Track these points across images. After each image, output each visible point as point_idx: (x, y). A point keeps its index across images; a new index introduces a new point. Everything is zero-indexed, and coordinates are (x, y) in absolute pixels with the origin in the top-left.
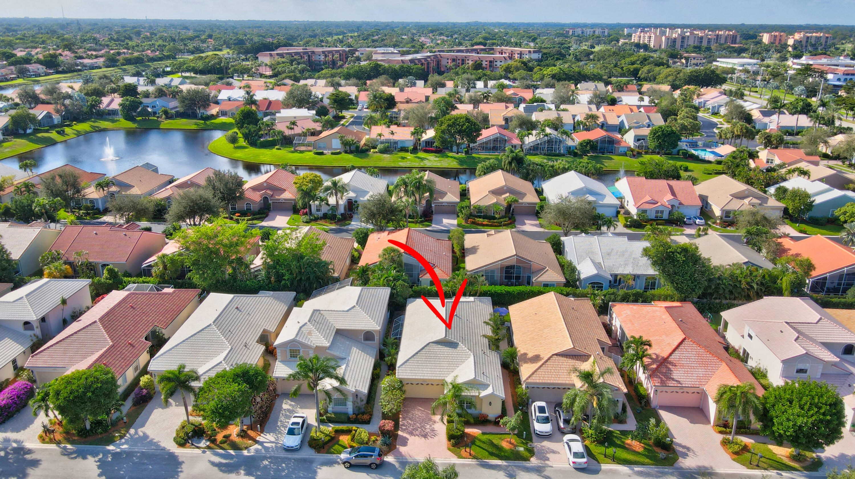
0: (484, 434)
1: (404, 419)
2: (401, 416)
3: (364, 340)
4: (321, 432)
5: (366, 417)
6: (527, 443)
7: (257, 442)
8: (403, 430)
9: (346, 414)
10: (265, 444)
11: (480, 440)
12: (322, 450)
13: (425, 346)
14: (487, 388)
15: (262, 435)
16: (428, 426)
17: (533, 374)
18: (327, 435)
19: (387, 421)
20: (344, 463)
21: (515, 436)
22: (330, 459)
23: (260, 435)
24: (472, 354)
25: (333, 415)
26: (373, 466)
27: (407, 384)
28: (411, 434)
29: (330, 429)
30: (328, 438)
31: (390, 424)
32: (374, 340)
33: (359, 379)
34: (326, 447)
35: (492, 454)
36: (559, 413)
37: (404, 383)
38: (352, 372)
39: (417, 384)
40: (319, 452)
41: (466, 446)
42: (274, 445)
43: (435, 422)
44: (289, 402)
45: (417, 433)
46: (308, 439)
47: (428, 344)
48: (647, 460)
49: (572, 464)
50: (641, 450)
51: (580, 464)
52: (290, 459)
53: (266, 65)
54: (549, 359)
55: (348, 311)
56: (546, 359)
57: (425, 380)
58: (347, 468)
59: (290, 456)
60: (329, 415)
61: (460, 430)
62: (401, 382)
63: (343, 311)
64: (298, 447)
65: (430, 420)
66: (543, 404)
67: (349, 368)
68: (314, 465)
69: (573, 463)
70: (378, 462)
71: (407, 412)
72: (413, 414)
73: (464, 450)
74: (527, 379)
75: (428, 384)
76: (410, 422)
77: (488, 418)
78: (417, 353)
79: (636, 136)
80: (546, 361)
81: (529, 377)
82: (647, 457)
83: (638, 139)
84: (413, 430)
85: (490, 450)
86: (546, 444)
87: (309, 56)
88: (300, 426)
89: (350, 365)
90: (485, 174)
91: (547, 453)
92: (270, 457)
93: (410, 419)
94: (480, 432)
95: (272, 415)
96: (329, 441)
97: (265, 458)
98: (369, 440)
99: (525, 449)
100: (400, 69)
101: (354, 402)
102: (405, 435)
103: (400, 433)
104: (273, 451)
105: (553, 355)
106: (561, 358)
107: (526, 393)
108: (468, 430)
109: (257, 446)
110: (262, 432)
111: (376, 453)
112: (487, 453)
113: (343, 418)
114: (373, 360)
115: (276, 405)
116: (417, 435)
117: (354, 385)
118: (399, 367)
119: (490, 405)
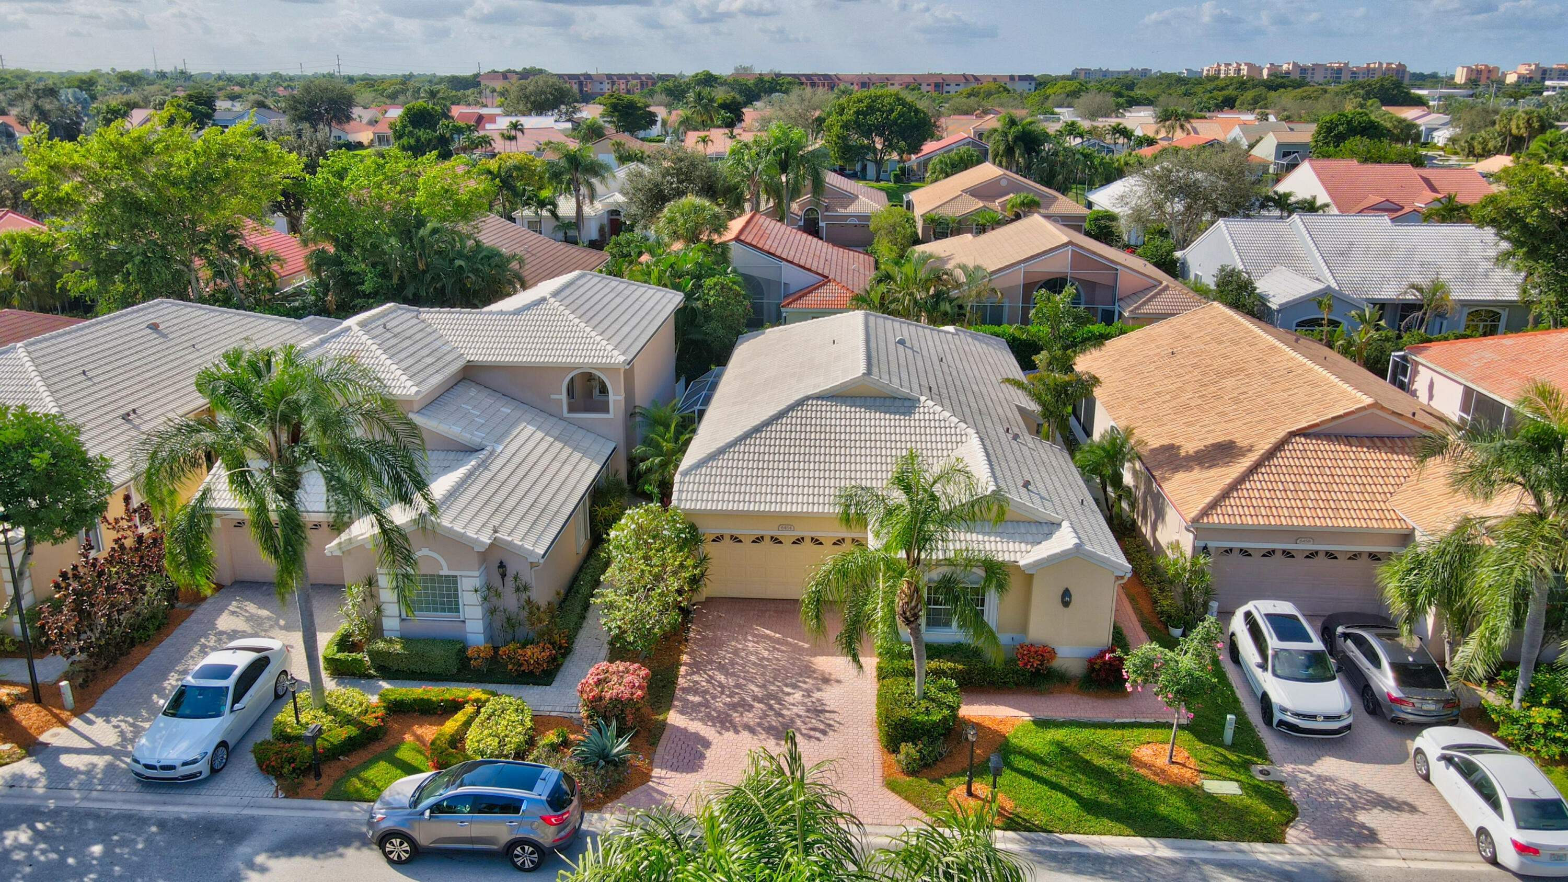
0: (1042, 724)
1: (696, 667)
2: (685, 658)
3: (571, 409)
4: (327, 709)
5: (534, 654)
6: (1246, 766)
7: (33, 749)
8: (688, 710)
9: (459, 648)
10: (67, 760)
11: (1029, 755)
12: (311, 783)
13: (791, 408)
14: (1049, 535)
15: (76, 722)
16: (798, 696)
17: (1225, 494)
18: (349, 720)
19: (620, 666)
20: (383, 840)
21: (1186, 736)
22: (329, 824)
23: (64, 723)
24: (971, 431)
25: (398, 648)
26: (525, 856)
27: (718, 539)
28: (724, 722)
29: (374, 699)
30: (341, 733)
31: (628, 678)
32: (605, 408)
34: (331, 771)
35: (1094, 809)
36: (1360, 642)
37: (708, 529)
39: (758, 540)
40: (292, 792)
41: (975, 770)
42: (101, 761)
43: (826, 680)
44: (252, 608)
45: (750, 718)
46: (266, 735)
52: (138, 822)
54: (1279, 447)
55: (517, 312)
56: (1265, 446)
57: (786, 520)
58: (397, 864)
60: (381, 645)
61: (940, 704)
62: (693, 528)
63: (502, 313)
64: (203, 767)
65: (808, 671)
66: (1285, 608)
67: (487, 475)
68: (243, 849)
69: (1522, 849)
70: (547, 835)
71: (715, 645)
72: (736, 652)
73: (961, 790)
74: (1205, 513)
75: (799, 541)
76: (722, 678)
77: (1056, 664)
78: (757, 429)
79: (1280, 146)
80: (1271, 454)
81: (1214, 505)
83: (1284, 151)
84: (734, 707)
85: (1086, 791)
88: (230, 682)
89: (495, 467)
91: (1355, 807)
92: (53, 815)
93: (722, 668)
94: (1026, 717)
95: (158, 653)
96: (350, 746)
97: (29, 815)
98: (531, 742)
99: (1242, 785)
101: (489, 593)
102: (695, 726)
103: (674, 718)
104: (86, 787)
105: (1293, 434)
106: (1324, 446)
107: (1197, 573)
108: (972, 711)
109: (30, 768)
110: (78, 712)
111: (541, 791)
112: (1072, 804)
113: (439, 657)
114: (596, 468)
115: (194, 617)
116: (748, 728)
117: (495, 522)
118: (685, 474)
119: (1066, 604)
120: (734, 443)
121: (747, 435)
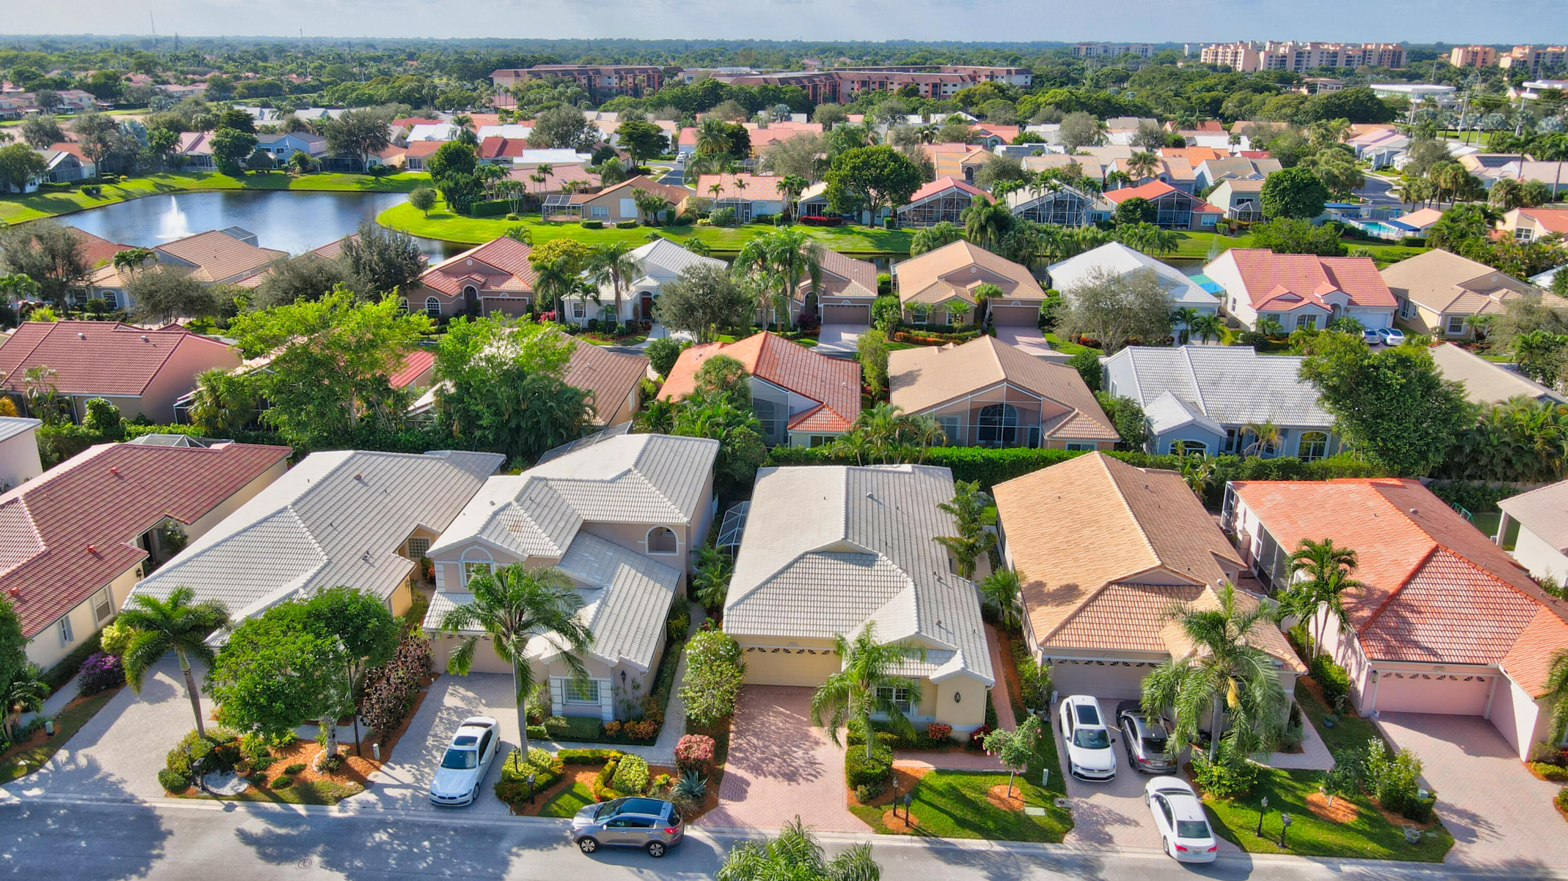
0: (940, 772)
1: (740, 734)
2: (732, 727)
3: (651, 550)
4: (530, 762)
5: (645, 727)
6: (1052, 798)
7: (366, 784)
8: (738, 762)
9: (597, 720)
10: (388, 791)
11: (930, 788)
12: (529, 807)
13: (796, 561)
14: (948, 659)
15: (383, 768)
16: (800, 753)
17: (1062, 626)
18: (543, 770)
19: (697, 738)
20: (580, 841)
21: (1022, 780)
22: (546, 830)
23: (378, 769)
24: (910, 580)
25: (563, 723)
26: (656, 850)
27: (751, 650)
28: (757, 769)
29: (554, 755)
30: (544, 778)
31: (703, 746)
32: (672, 548)
33: (632, 634)
34: (539, 799)
35: (962, 824)
36: (1131, 723)
37: (744, 646)
38: (613, 618)
39: (776, 650)
40: (520, 812)
41: (898, 801)
42: (408, 792)
43: (817, 743)
44: (462, 691)
45: (772, 767)
46: (497, 779)
47: (802, 557)
48: (1371, 846)
49: (1174, 852)
50: (1351, 819)
51: (1197, 851)
52: (444, 829)
53: (507, 91)
54: (1101, 592)
55: (613, 481)
56: (1093, 591)
57: (793, 641)
58: (587, 853)
59: (445, 821)
60: (553, 722)
61: (880, 762)
62: (735, 644)
63: (602, 481)
64: (469, 797)
65: (806, 737)
66: (1089, 701)
67: (608, 610)
68: (504, 844)
69: (1180, 848)
70: (668, 838)
71: (750, 718)
72: (763, 724)
73: (890, 813)
74: (1048, 639)
75: (801, 652)
76: (755, 741)
77: (953, 734)
78: (775, 577)
79: (1234, 194)
80: (1095, 598)
81: (1054, 634)
82: (1371, 837)
83: (1238, 199)
84: (762, 760)
85: (959, 813)
86: (1101, 800)
87: (589, 79)
88: (476, 747)
89: (611, 603)
90: (930, 249)
91: (1107, 822)
92: (395, 824)
93: (755, 735)
94: (932, 767)
95: (415, 723)
96: (549, 785)
97: (382, 824)
98: (649, 783)
99: (1047, 810)
100: (760, 93)
101: (615, 690)
102: (741, 773)
103: (729, 768)
104: (405, 807)
105: (1111, 583)
106: (1130, 592)
107: (1044, 676)
108: (902, 764)
109: (368, 796)
110: (384, 761)
111: (664, 816)
112: (951, 821)
113: (588, 728)
114: (670, 595)
115: (428, 697)
116: (771, 774)
117: (618, 647)
118: (730, 609)
119: (958, 701)
120: (760, 587)
121: (768, 581)
